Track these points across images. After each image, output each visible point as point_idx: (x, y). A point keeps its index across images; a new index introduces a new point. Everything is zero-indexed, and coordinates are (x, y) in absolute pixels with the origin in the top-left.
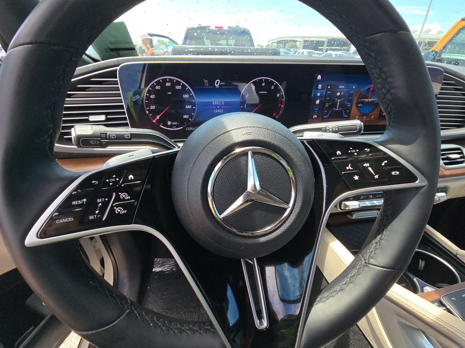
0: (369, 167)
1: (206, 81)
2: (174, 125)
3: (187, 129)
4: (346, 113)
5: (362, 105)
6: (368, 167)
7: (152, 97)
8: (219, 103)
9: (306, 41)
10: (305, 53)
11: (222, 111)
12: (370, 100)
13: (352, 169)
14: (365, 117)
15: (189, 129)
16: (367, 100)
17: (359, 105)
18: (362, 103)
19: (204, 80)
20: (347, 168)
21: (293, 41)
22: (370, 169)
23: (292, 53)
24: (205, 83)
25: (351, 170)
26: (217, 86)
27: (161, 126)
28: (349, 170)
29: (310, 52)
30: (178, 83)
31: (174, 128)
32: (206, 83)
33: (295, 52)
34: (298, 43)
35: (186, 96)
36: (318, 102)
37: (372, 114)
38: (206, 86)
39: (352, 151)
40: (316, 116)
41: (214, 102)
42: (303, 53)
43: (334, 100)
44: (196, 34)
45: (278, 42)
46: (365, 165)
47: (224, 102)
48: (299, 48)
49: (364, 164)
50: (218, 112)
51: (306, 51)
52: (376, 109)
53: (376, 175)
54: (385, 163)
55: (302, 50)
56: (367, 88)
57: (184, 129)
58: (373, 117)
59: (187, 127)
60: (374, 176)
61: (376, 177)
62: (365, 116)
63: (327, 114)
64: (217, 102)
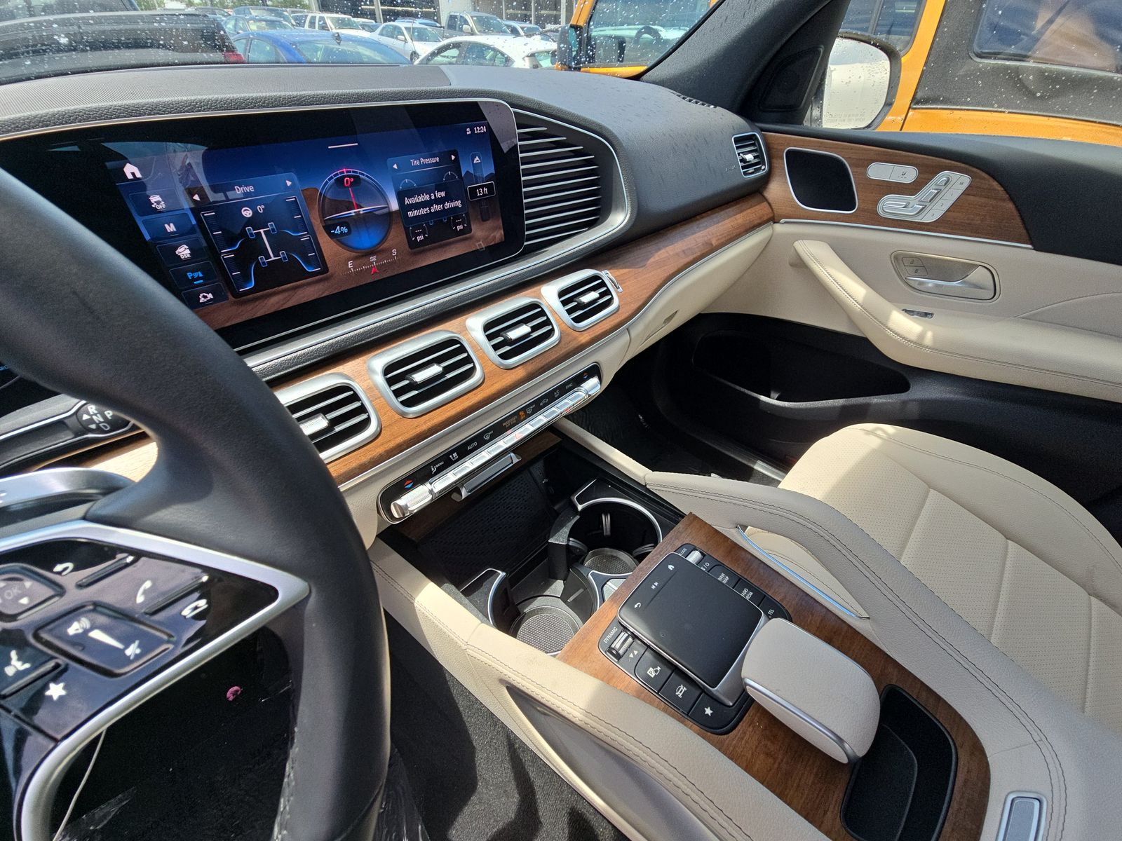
0: (92, 629)
4: (308, 261)
5: (345, 230)
6: (86, 631)
12: (361, 211)
13: (27, 666)
14: (373, 259)
16: (352, 213)
17: (338, 230)
18: (344, 222)
20: (10, 671)
22: (97, 635)
25: (26, 672)
28: (20, 675)
36: (184, 252)
37: (385, 245)
39: (9, 595)
40: (210, 296)
43: (243, 234)
46: (74, 629)
49: (69, 626)
52: (392, 233)
53: (127, 646)
54: (145, 592)
56: (333, 180)
58: (394, 252)
60: (123, 651)
61: (132, 650)
62: (371, 253)
63: (247, 279)
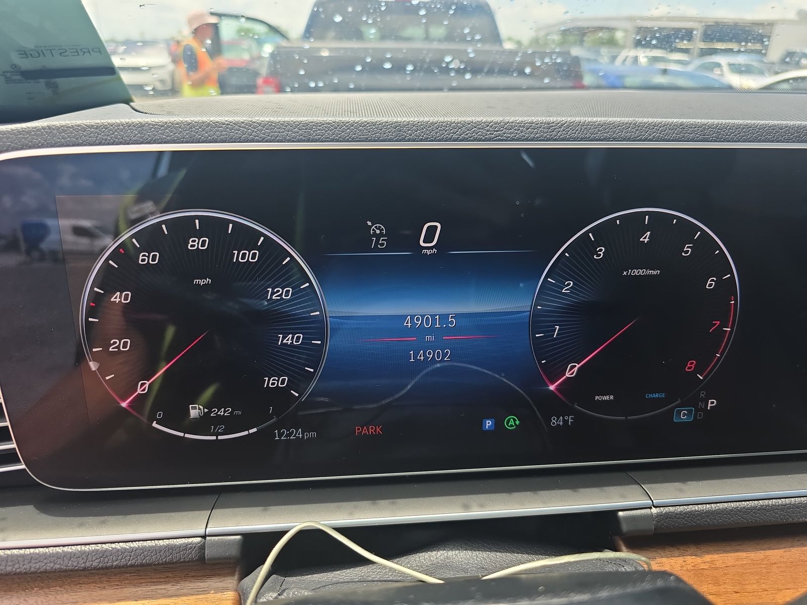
1: (376, 228)
2: (219, 420)
3: (280, 435)
7: (118, 300)
8: (434, 320)
9: (639, 30)
10: (643, 60)
11: (444, 355)
15: (290, 435)
19: (369, 223)
21: (608, 28)
23: (604, 60)
24: (375, 234)
26: (427, 246)
27: (155, 425)
29: (655, 59)
30: (247, 238)
31: (217, 435)
32: (379, 237)
33: (614, 58)
34: (619, 35)
35: (280, 294)
38: (376, 249)
41: (412, 317)
42: (636, 59)
44: (338, 19)
45: (565, 33)
47: (457, 316)
48: (623, 47)
50: (426, 358)
51: (643, 56)
55: (632, 53)
57: (264, 436)
59: (279, 425)
64: (423, 316)
